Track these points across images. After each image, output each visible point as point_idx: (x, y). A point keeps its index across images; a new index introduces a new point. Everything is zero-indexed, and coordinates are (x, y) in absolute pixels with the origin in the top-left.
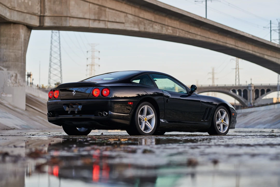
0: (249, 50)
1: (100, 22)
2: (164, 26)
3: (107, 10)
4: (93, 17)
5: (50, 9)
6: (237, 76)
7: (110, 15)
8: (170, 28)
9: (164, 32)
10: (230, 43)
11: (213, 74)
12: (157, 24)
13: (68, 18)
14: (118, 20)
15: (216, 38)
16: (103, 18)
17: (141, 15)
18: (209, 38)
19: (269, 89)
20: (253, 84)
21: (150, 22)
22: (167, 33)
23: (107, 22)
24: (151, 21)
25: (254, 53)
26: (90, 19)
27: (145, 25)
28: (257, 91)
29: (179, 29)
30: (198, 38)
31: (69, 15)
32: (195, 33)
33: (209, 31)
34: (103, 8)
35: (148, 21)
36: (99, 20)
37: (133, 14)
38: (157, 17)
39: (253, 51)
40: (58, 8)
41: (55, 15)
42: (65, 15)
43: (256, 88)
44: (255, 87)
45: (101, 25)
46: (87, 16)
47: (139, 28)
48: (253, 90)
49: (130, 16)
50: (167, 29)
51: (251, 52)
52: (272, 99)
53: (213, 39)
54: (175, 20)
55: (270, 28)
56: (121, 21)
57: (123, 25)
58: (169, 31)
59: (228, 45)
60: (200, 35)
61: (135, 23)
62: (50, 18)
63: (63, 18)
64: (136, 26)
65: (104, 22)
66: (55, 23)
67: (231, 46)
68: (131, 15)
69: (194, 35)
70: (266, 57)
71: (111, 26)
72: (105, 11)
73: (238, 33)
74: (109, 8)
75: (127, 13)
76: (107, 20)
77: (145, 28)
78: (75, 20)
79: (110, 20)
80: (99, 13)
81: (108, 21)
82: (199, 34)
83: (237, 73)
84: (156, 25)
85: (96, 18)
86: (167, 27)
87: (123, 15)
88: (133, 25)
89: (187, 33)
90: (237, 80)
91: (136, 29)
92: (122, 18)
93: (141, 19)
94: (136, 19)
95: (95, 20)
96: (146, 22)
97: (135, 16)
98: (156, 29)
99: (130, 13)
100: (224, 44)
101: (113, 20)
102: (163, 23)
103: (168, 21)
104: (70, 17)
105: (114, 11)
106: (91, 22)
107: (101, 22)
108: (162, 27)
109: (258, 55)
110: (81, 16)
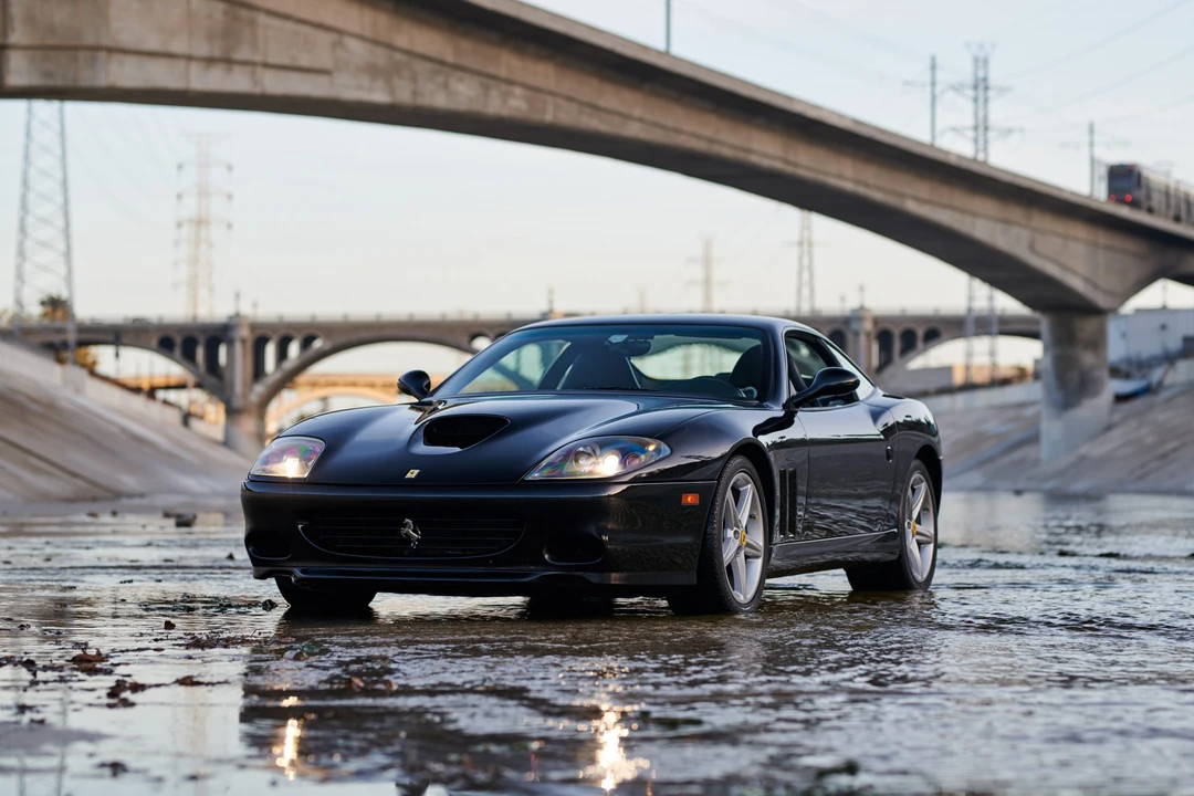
0: (840, 177)
1: (230, 70)
2: (491, 82)
3: (262, 19)
4: (202, 49)
5: (30, 20)
6: (806, 276)
7: (274, 41)
8: (518, 91)
9: (494, 106)
10: (766, 149)
11: (707, 262)
12: (467, 77)
13: (102, 55)
14: (304, 61)
15: (708, 132)
16: (243, 53)
17: (402, 40)
18: (678, 131)
19: (935, 330)
20: (867, 310)
21: (436, 67)
22: (505, 112)
23: (259, 70)
24: (442, 63)
25: (862, 190)
26: (189, 58)
27: (414, 79)
28: (884, 338)
29: (553, 94)
30: (634, 130)
31: (106, 41)
32: (621, 108)
33: (677, 100)
34: (244, 13)
35: (428, 66)
36: (228, 62)
37: (368, 33)
38: (466, 45)
39: (857, 182)
40: (60, 16)
41: (51, 41)
42: (89, 40)
43: (881, 326)
44: (876, 321)
45: (238, 82)
46: (178, 46)
47: (392, 91)
48: (868, 335)
49: (354, 45)
50: (506, 96)
51: (848, 186)
52: (948, 370)
53: (694, 135)
54: (539, 58)
55: (928, 89)
56: (318, 65)
57: (323, 80)
58: (515, 105)
59: (755, 159)
60: (641, 120)
61: (372, 71)
62: (30, 53)
63: (82, 55)
64: (380, 83)
65: (248, 69)
66: (48, 74)
67: (766, 163)
68: (361, 37)
69: (617, 120)
70: (911, 206)
71: (275, 84)
72: (252, 23)
73: (797, 108)
74: (271, 13)
75: (340, 32)
76: (258, 58)
77: (415, 93)
78: (131, 62)
79: (272, 60)
80: (229, 34)
81: (266, 65)
82: (638, 115)
83: (806, 261)
84: (461, 80)
85: (217, 53)
86: (504, 87)
87: (325, 39)
88: (365, 80)
89: (588, 110)
90: (806, 292)
91: (379, 96)
92: (320, 51)
93: (398, 56)
94: (381, 57)
95: (210, 61)
96: (420, 66)
97: (375, 42)
98: (463, 94)
99: (355, 28)
100: (741, 155)
101: (286, 61)
102: (492, 70)
103: (508, 63)
104: (110, 50)
105: (289, 25)
106: (195, 68)
107: (237, 69)
108: (486, 88)
109: (878, 196)
110: (153, 44)
